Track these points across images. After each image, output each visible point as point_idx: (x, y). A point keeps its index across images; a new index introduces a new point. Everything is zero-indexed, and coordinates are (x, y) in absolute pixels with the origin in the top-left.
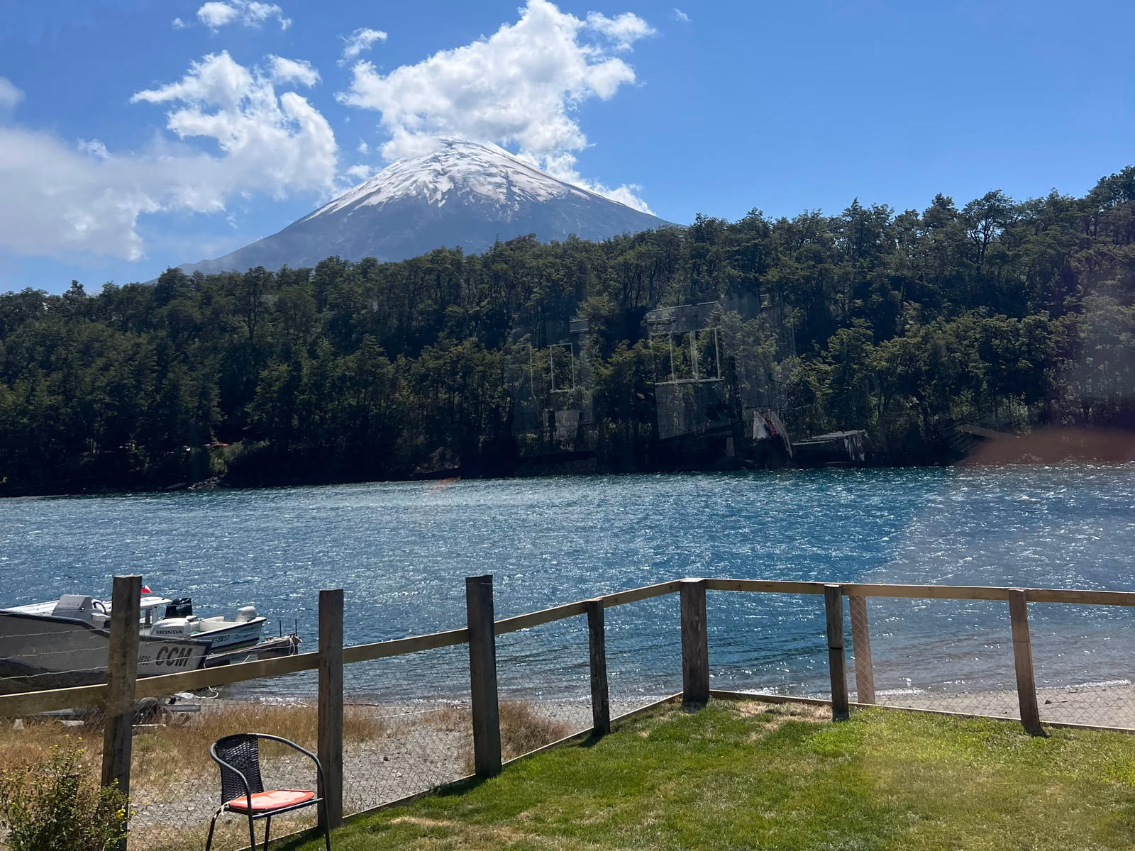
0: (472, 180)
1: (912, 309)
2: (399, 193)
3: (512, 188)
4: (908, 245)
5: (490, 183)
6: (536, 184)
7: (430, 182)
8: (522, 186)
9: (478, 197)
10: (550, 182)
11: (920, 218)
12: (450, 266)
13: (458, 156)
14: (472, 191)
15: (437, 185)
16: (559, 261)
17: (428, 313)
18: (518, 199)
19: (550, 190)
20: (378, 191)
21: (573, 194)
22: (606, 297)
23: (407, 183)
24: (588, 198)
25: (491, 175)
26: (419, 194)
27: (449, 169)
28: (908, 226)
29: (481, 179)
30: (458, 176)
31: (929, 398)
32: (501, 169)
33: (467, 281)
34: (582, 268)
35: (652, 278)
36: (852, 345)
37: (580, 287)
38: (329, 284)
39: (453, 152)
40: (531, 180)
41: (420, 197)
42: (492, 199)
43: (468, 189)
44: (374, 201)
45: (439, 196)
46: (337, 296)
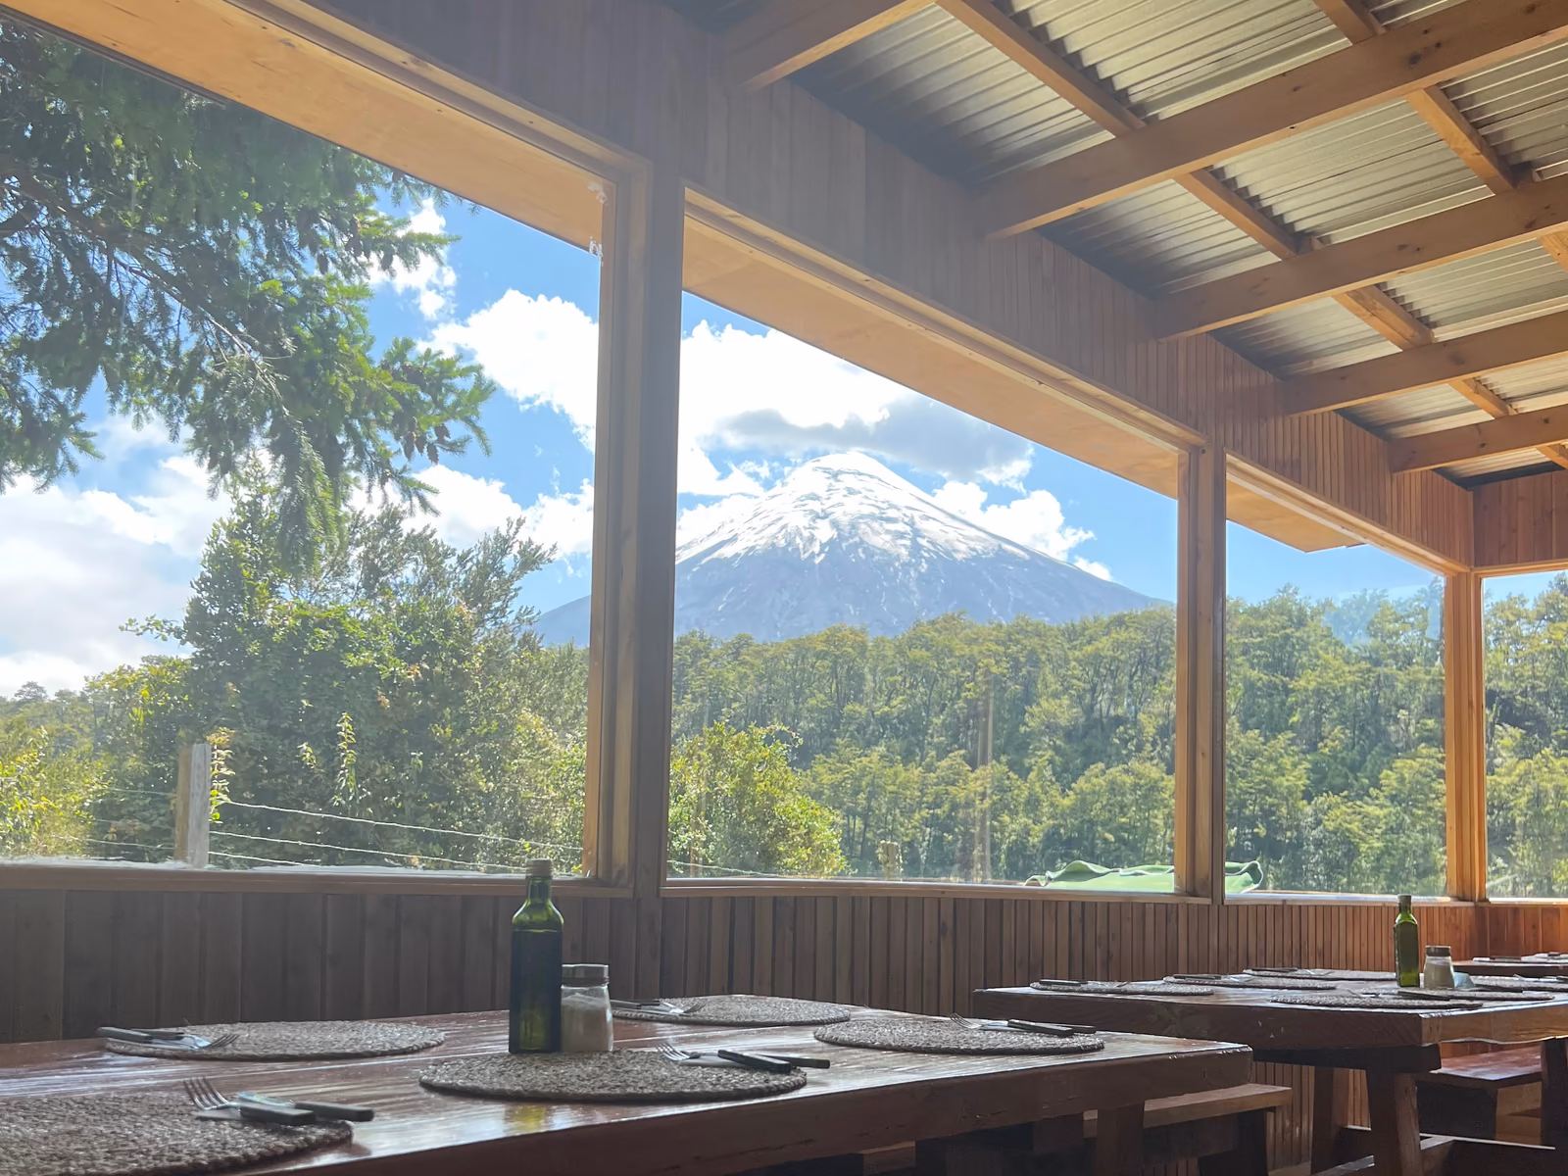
0: (863, 526)
1: (1508, 736)
2: (762, 542)
3: (919, 540)
4: (1509, 644)
5: (888, 532)
6: (952, 535)
7: (805, 528)
8: (932, 536)
9: (870, 552)
10: (973, 532)
11: (1529, 606)
12: (850, 650)
13: (846, 493)
14: (862, 542)
15: (814, 532)
16: (1001, 649)
17: (820, 711)
18: (926, 555)
19: (972, 544)
20: (734, 539)
21: (1005, 551)
22: (1065, 701)
23: (774, 529)
24: (1027, 557)
25: (889, 520)
26: (789, 544)
27: (832, 510)
28: (1512, 618)
29: (876, 525)
30: (844, 520)
31: (1522, 860)
32: (905, 511)
33: (873, 671)
34: (1034, 661)
35: (1131, 677)
36: (1418, 782)
37: (1029, 684)
38: (690, 667)
39: (837, 485)
40: (945, 528)
41: (790, 549)
42: (890, 555)
43: (857, 539)
44: (728, 552)
45: (817, 549)
46: (701, 682)
